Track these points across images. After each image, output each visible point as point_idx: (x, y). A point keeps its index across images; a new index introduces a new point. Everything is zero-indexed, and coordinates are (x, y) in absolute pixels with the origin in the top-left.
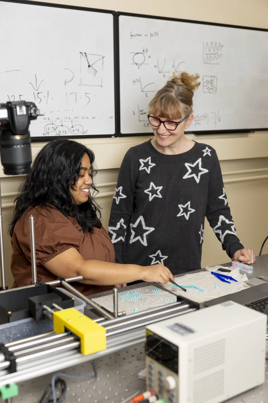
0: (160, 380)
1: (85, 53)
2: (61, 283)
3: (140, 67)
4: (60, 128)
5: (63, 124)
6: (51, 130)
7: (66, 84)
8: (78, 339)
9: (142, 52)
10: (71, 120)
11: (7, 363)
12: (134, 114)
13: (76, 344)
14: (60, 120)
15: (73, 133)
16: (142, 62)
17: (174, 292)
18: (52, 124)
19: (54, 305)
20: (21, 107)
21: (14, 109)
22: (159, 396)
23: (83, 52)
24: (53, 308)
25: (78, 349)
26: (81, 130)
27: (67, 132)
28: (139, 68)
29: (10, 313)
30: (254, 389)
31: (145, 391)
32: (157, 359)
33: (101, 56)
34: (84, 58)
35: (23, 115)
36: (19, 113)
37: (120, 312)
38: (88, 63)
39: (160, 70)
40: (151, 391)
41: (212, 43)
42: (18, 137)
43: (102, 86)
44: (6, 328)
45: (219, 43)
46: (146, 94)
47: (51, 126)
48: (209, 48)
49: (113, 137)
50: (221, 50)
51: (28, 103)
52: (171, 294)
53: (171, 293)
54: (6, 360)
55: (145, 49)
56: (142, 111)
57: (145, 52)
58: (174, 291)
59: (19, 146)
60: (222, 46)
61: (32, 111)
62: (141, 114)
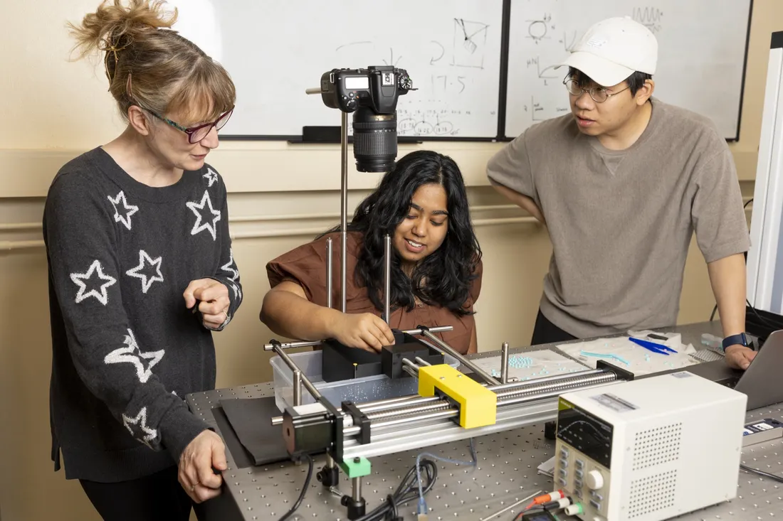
0: (578, 475)
1: (462, 20)
2: (422, 332)
3: (538, 41)
4: (421, 126)
5: (426, 120)
6: (408, 127)
7: (432, 62)
8: (456, 406)
9: (542, 19)
10: (436, 115)
11: (358, 429)
12: (526, 109)
13: (453, 412)
14: (421, 114)
15: (438, 132)
16: (542, 34)
17: (583, 362)
18: (410, 119)
19: (418, 358)
20: (387, 74)
21: (379, 77)
22: (574, 500)
23: (459, 18)
24: (416, 362)
25: (456, 421)
26: (449, 130)
27: (429, 131)
28: (536, 43)
29: (355, 364)
30: (718, 505)
31: (552, 490)
32: (575, 444)
33: (484, 24)
34: (459, 27)
35: (391, 86)
36: (385, 83)
37: (510, 379)
38: (465, 34)
39: (567, 46)
40: (560, 491)
41: (647, 9)
42: (380, 118)
43: (482, 68)
44: (349, 386)
45: (658, 10)
46: (545, 81)
47: (409, 121)
48: (642, 16)
49: (494, 141)
50: (659, 19)
51: (397, 69)
52: (577, 364)
53: (578, 362)
54: (355, 424)
55: (547, 16)
56: (538, 105)
57: (547, 19)
58: (583, 359)
59: (381, 131)
60: (662, 14)
61: (403, 82)
62: (537, 110)
